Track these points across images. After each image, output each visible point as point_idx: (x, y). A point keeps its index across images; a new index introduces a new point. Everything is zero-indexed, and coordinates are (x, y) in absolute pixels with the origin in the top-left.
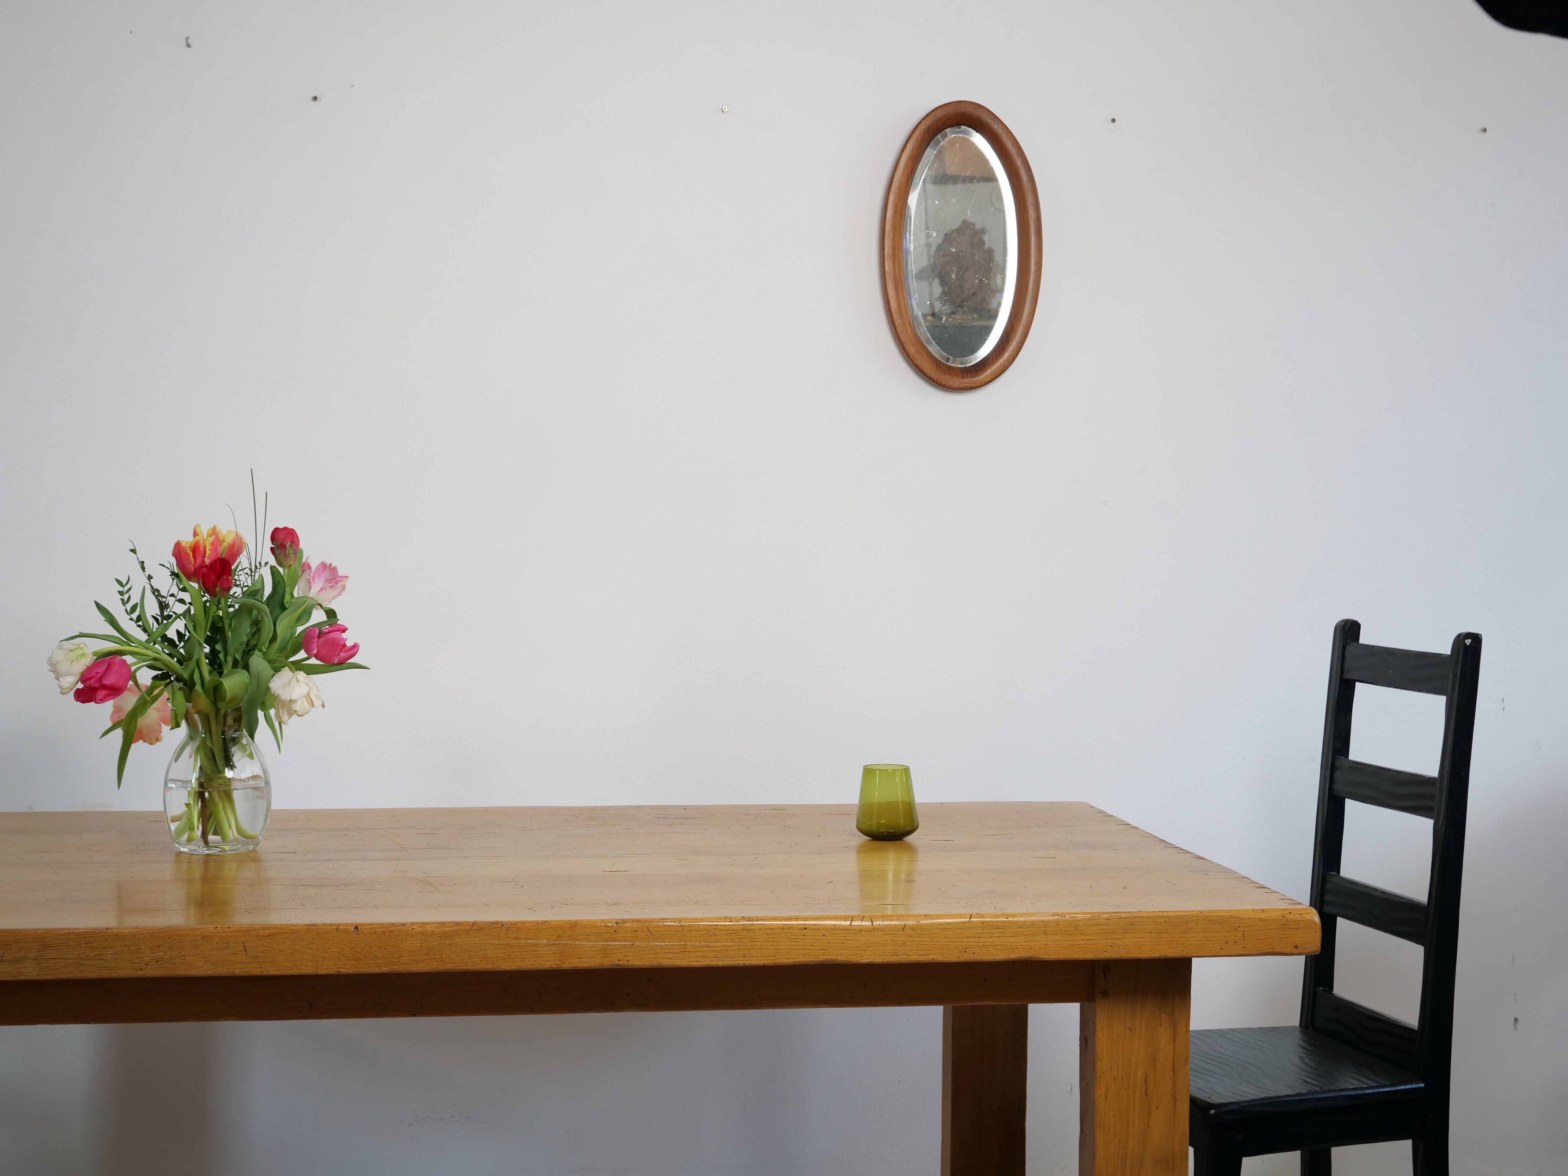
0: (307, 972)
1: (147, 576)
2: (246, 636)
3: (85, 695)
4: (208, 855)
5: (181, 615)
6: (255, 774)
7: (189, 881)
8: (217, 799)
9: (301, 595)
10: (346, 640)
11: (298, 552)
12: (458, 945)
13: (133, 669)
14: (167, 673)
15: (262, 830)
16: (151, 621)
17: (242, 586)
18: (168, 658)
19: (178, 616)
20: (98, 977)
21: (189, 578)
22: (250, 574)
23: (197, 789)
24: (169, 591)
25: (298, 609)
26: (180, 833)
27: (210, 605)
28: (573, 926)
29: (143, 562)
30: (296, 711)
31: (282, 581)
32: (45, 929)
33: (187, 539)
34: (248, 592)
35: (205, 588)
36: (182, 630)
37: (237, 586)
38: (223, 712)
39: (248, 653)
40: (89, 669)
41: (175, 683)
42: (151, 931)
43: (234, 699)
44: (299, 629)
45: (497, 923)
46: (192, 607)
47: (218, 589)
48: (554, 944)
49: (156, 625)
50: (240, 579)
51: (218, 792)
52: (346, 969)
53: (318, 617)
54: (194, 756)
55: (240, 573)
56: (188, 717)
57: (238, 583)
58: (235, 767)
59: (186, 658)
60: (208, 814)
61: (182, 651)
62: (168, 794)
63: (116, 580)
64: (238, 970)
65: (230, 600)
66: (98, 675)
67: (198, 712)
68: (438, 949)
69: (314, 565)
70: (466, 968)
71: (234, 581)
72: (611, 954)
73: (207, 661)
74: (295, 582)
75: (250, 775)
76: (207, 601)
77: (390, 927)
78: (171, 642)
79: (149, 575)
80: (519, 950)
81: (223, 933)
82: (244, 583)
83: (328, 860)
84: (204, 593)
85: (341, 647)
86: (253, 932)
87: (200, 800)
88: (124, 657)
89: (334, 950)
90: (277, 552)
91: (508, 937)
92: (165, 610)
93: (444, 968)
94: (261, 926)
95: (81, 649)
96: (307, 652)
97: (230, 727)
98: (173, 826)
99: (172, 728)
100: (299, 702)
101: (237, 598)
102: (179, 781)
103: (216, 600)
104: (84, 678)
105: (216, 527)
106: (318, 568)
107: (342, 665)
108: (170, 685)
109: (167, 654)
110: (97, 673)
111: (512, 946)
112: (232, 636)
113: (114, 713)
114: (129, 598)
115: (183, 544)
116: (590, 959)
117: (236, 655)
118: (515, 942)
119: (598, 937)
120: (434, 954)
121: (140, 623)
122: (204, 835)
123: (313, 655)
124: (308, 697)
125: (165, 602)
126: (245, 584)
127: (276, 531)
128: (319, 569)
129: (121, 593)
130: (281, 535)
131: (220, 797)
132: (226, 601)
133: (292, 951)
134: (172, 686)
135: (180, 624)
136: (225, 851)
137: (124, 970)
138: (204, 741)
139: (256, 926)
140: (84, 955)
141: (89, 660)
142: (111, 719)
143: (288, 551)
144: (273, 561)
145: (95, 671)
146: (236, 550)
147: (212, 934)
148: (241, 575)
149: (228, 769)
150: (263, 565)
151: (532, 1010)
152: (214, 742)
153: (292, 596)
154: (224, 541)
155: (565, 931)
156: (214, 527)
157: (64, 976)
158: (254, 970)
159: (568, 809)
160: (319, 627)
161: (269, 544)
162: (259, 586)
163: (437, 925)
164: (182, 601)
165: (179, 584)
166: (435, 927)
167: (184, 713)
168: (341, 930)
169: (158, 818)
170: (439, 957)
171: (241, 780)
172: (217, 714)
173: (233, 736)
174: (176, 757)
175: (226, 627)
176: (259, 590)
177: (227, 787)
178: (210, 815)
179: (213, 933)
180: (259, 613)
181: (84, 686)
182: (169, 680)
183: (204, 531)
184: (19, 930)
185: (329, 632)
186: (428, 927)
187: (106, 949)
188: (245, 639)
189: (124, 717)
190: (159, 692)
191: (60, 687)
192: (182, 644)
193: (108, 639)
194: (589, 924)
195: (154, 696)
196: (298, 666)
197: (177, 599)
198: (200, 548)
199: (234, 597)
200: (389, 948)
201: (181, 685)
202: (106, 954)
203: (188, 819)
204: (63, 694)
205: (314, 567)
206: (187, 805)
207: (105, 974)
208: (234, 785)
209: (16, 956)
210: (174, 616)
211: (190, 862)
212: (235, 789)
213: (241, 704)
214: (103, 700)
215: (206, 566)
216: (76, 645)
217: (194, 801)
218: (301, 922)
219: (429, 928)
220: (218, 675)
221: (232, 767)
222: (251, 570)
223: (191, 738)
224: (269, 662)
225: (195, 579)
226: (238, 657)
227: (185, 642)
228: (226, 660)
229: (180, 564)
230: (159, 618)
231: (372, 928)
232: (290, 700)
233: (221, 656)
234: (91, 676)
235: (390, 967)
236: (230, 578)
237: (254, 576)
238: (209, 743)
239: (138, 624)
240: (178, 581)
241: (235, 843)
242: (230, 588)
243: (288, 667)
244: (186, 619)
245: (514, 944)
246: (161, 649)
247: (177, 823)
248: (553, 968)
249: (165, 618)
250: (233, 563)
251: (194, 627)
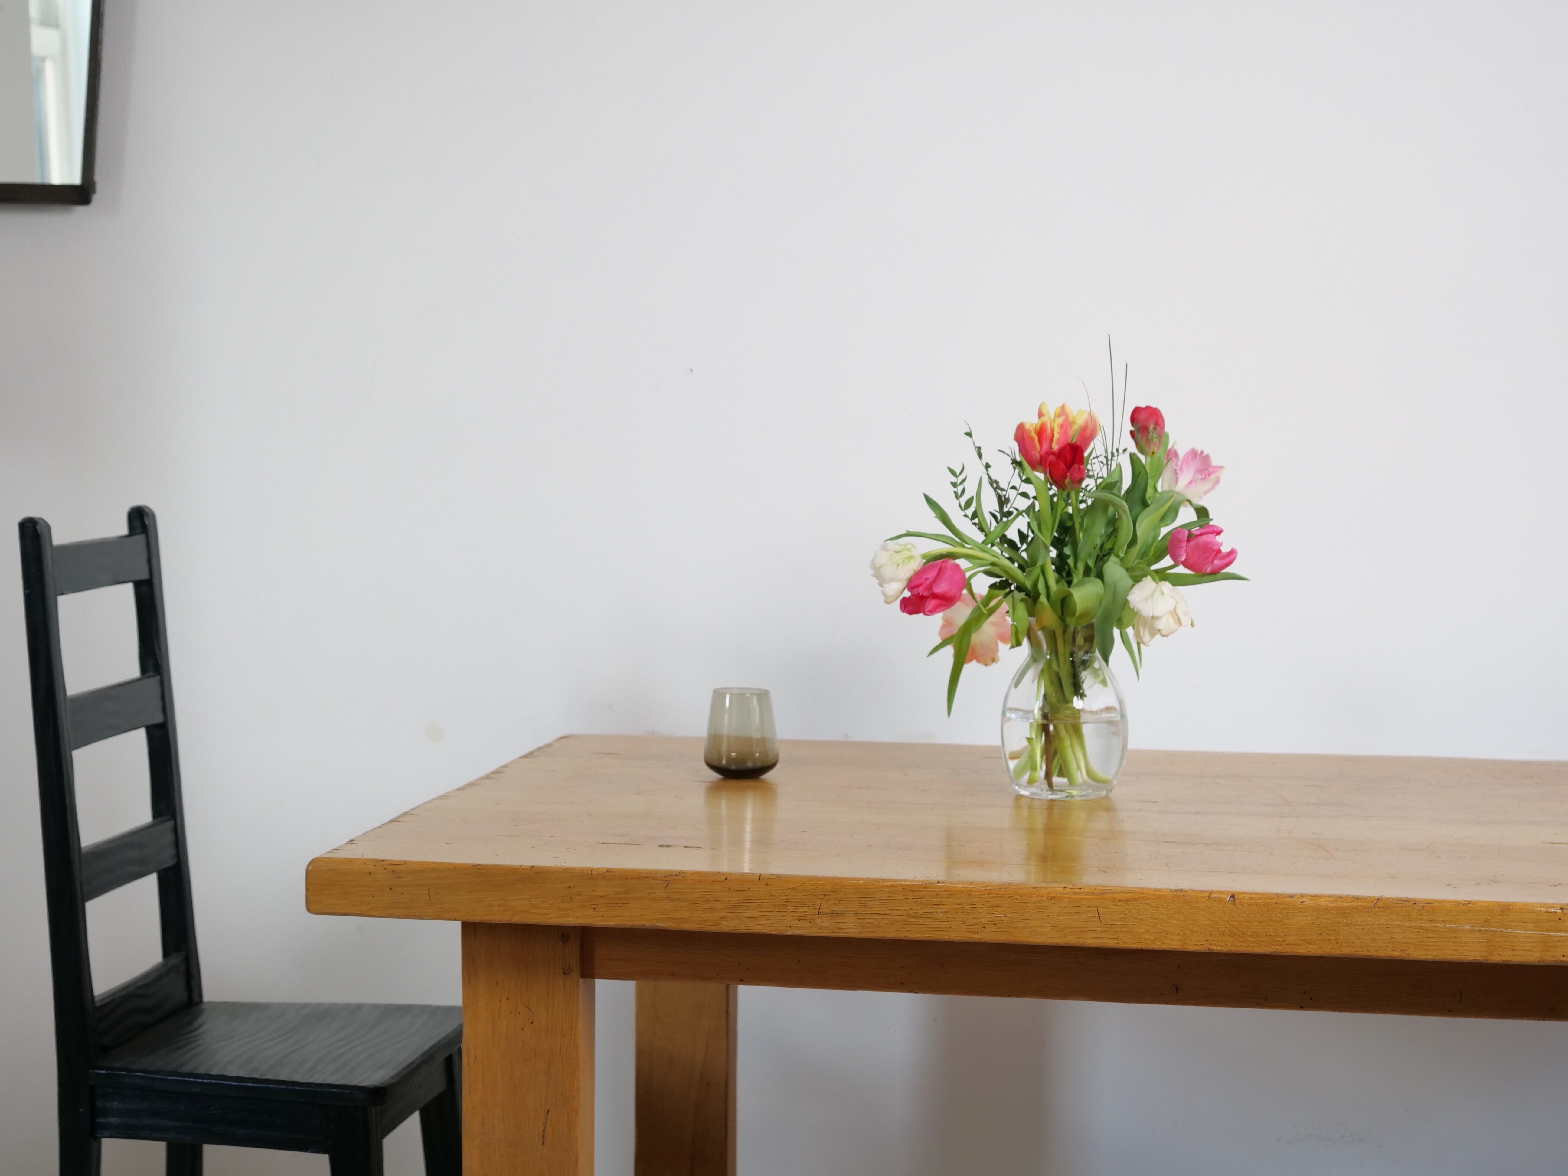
0: (1176, 947)
1: (985, 464)
2: (1101, 538)
3: (912, 605)
4: (1052, 800)
5: (1023, 511)
6: (1109, 705)
7: (1031, 830)
8: (1063, 733)
9: (1166, 488)
10: (1221, 544)
11: (1162, 436)
12: (1358, 925)
13: (968, 575)
14: (1007, 580)
15: (1117, 774)
16: (989, 518)
17: (1096, 477)
18: (1008, 563)
19: (1020, 513)
20: (927, 939)
21: (1034, 467)
22: (1105, 462)
23: (1040, 721)
24: (1009, 483)
25: (1162, 506)
26: (1019, 772)
27: (1058, 499)
28: (1505, 909)
29: (979, 448)
30: (1159, 630)
31: (1143, 472)
32: (868, 879)
33: (1032, 421)
34: (1103, 485)
35: (1052, 479)
36: (1025, 530)
37: (1090, 477)
38: (1071, 629)
39: (1102, 559)
40: (918, 574)
41: (1016, 593)
42: (989, 888)
43: (1085, 614)
44: (1164, 531)
45: (1407, 900)
46: (1037, 503)
47: (1067, 481)
48: (1480, 931)
49: (994, 523)
50: (1094, 469)
51: (1065, 726)
52: (1220, 946)
53: (1186, 516)
54: (1037, 680)
55: (1093, 461)
56: (1030, 635)
57: (1091, 473)
58: (1086, 696)
59: (1030, 563)
60: (1053, 751)
61: (1024, 555)
62: (1006, 726)
63: (949, 469)
64: (1090, 941)
65: (1081, 494)
66: (928, 582)
67: (1043, 629)
68: (1333, 928)
69: (1182, 452)
70: (1369, 954)
71: (1086, 471)
72: (1554, 947)
73: (1054, 567)
74: (1159, 473)
75: (1103, 706)
76: (1054, 495)
77: (1274, 898)
78: (1012, 544)
79: (987, 464)
80: (1435, 936)
81: (1073, 894)
82: (1098, 474)
83: (1197, 813)
84: (1051, 485)
85: (1215, 553)
86: (1108, 896)
87: (1044, 734)
88: (957, 561)
89: (1206, 922)
90: (1138, 436)
91: (1421, 919)
92: (1005, 506)
93: (1341, 953)
94: (1117, 888)
95: (909, 550)
96: (1174, 558)
97: (1080, 648)
98: (1012, 764)
99: (1012, 647)
100: (1164, 620)
101: (1089, 491)
102: (1020, 710)
103: (1065, 494)
104: (912, 585)
105: (1065, 406)
106: (1186, 457)
107: (1215, 574)
108: (1010, 596)
109: (1007, 558)
110: (926, 579)
111: (1427, 930)
112: (1083, 537)
113: (943, 627)
114: (963, 491)
115: (1027, 426)
116: (1526, 953)
117: (1088, 561)
118: (1430, 925)
119: (1538, 924)
120: (1329, 934)
121: (976, 521)
122: (1048, 776)
123: (1180, 562)
124: (1174, 613)
125: (1005, 496)
126: (1100, 475)
127: (1137, 411)
128: (1188, 458)
129: (954, 485)
130: (1142, 416)
131: (1067, 731)
132: (1077, 496)
133: (1153, 921)
134: (1012, 596)
135: (1022, 523)
136: (1073, 797)
137: (957, 933)
138: (1049, 663)
139: (1112, 888)
140: (911, 912)
141: (917, 564)
142: (940, 633)
143: (1151, 434)
144: (1132, 448)
145: (924, 577)
146: (1088, 433)
147: (1060, 895)
148: (1094, 463)
149: (1077, 697)
150: (1121, 451)
151: (1450, 1012)
152: (1061, 666)
153: (1155, 489)
154: (1074, 422)
155: (1495, 914)
156: (1063, 407)
157: (889, 936)
158: (1110, 941)
159: (1496, 763)
160: (1189, 528)
161: (1128, 427)
162: (1115, 478)
163: (1331, 899)
164: (1025, 495)
165: (1022, 475)
166: (1330, 901)
167: (1026, 630)
168: (1213, 898)
169: (993, 754)
170: (1334, 938)
171: (1092, 712)
172: (1064, 632)
173: (1083, 658)
174: (1016, 682)
175: (1077, 526)
176: (1116, 482)
177: (1075, 720)
178: (1055, 753)
179: (1062, 894)
180: (1116, 510)
181: (912, 595)
182: (1008, 590)
183: (1051, 411)
184: (839, 879)
185: (1201, 535)
186: (1321, 900)
187: (936, 907)
188: (1099, 541)
189: (955, 632)
190: (997, 604)
191: (884, 594)
192: (1025, 546)
193: (936, 538)
194: (1525, 907)
195: (991, 608)
196: (1162, 575)
197: (1020, 492)
198: (1046, 431)
199: (1086, 490)
200: (1272, 923)
201: (1022, 595)
202: (937, 912)
203: (1030, 757)
204: (887, 603)
205: (1182, 454)
206: (1029, 740)
207: (936, 936)
208: (1084, 718)
209: (835, 908)
210: (1015, 512)
211: (1031, 808)
212: (1085, 723)
213: (1093, 620)
214: (933, 612)
215: (1054, 453)
216: (903, 545)
217: (1036, 735)
218: (1166, 887)
219: (1323, 902)
220: (1066, 585)
221: (1082, 696)
222: (1106, 457)
223: (1034, 659)
224: (1127, 570)
225: (1040, 468)
226: (1091, 563)
227: (1029, 544)
228: (1076, 567)
229: (1023, 450)
230: (998, 515)
231: (1252, 899)
232: (1152, 617)
233: (1070, 561)
234: (918, 582)
235: (1273, 947)
236: (1082, 467)
237: (1111, 465)
238: (1054, 666)
239: (974, 521)
240: (1021, 470)
241: (1085, 788)
242: (1081, 480)
243: (1150, 576)
244: (1030, 515)
245: (1429, 928)
246: (1000, 552)
247: (1016, 761)
248: (1479, 960)
249: (1004, 515)
250: (1086, 449)
251: (1039, 526)
